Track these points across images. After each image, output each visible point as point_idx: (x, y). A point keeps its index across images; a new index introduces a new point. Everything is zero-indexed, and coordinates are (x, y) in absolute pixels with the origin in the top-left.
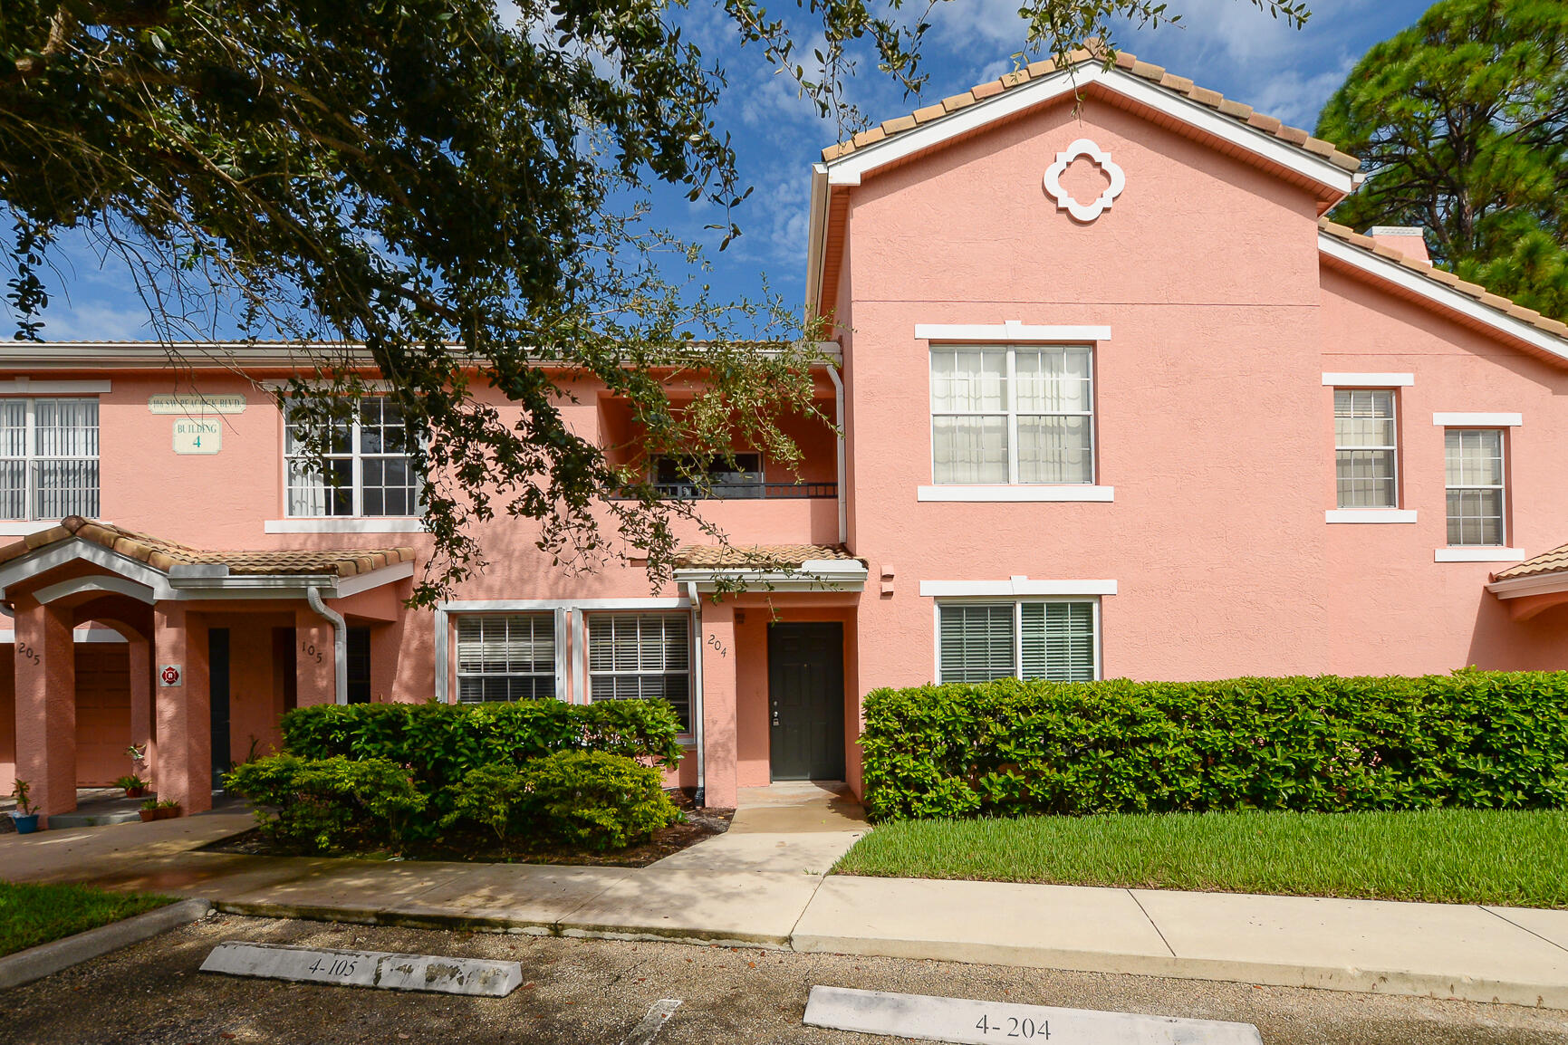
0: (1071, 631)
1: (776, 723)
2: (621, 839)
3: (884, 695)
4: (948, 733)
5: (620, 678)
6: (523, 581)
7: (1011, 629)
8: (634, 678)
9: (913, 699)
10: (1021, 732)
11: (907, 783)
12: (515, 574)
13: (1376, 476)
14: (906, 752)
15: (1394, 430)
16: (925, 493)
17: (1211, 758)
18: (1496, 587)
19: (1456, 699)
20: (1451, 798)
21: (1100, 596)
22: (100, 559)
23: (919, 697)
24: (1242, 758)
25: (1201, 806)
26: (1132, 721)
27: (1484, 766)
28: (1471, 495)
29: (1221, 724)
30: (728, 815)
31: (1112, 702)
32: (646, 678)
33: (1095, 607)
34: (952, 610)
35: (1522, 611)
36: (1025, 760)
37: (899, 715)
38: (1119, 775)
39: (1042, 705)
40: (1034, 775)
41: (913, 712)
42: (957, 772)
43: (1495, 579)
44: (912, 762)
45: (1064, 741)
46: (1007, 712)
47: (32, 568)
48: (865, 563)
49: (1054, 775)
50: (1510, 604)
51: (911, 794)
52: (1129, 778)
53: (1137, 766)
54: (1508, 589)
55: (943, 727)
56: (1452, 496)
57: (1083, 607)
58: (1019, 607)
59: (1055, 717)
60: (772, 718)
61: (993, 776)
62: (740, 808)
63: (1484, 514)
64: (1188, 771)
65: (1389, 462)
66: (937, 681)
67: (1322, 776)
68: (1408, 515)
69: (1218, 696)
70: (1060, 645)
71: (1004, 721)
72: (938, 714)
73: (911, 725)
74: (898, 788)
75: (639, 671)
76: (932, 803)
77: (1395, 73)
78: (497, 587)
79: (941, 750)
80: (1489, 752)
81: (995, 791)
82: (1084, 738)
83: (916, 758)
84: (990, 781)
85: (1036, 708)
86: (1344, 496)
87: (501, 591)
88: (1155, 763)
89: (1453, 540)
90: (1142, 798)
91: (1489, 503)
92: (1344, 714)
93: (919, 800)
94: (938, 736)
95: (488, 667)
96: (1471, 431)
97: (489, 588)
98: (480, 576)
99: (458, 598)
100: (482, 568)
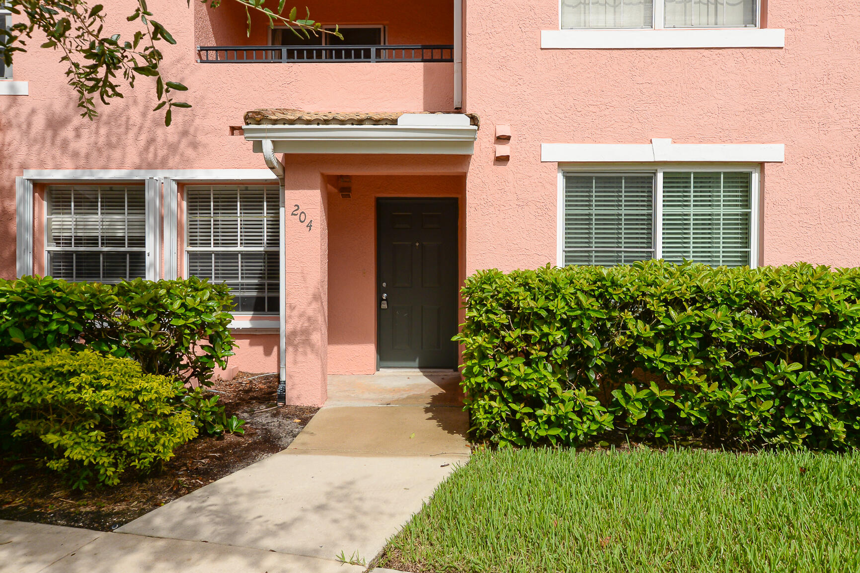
0: (723, 207)
1: (384, 305)
2: (110, 474)
3: (488, 279)
4: (572, 333)
5: (218, 255)
6: (110, 145)
7: (650, 203)
8: (233, 256)
9: (526, 285)
10: (669, 335)
11: (517, 395)
12: (102, 140)
14: (516, 354)
21: (761, 165)
23: (534, 283)
26: (831, 321)
31: (803, 295)
32: (246, 256)
33: (755, 178)
34: (579, 179)
36: (676, 370)
37: (508, 307)
38: (807, 395)
39: (700, 298)
40: (684, 390)
41: (525, 301)
42: (584, 382)
44: (523, 368)
45: (730, 347)
46: (653, 305)
48: (474, 120)
49: (715, 392)
51: (521, 409)
52: (823, 399)
53: (835, 385)
55: (565, 323)
58: (660, 177)
59: (720, 315)
60: (379, 300)
61: (631, 389)
62: (326, 406)
66: (560, 263)
70: (707, 224)
71: (647, 316)
72: (559, 306)
73: (525, 319)
74: (505, 401)
75: (239, 248)
76: (548, 422)
78: (83, 152)
79: (561, 353)
81: (632, 410)
82: (758, 345)
83: (528, 363)
84: (626, 396)
85: (693, 301)
87: (87, 156)
93: (532, 416)
94: (558, 335)
95: (79, 241)
97: (75, 155)
98: (65, 144)
99: (42, 165)
100: (68, 132)
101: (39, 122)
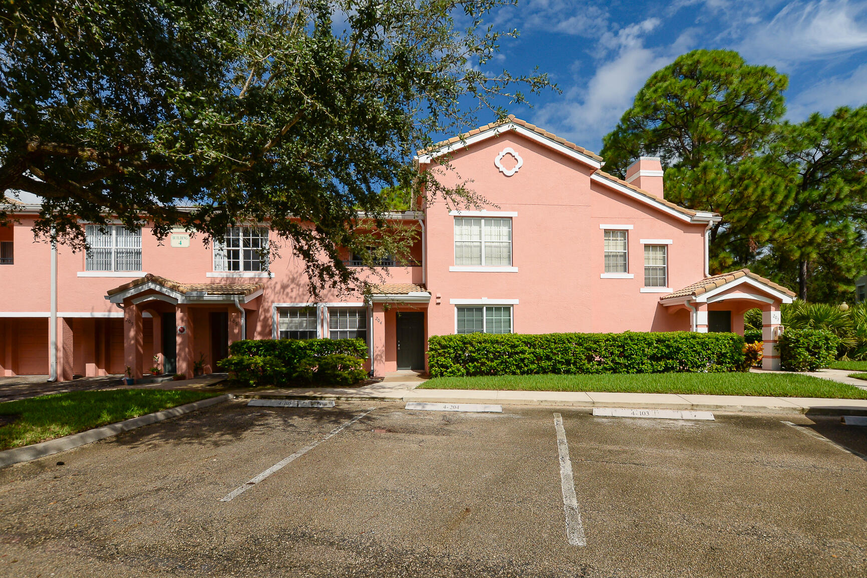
0: (503, 316)
1: (399, 349)
3: (435, 337)
4: (455, 350)
5: (341, 332)
6: (303, 295)
7: (482, 316)
8: (346, 332)
9: (444, 339)
10: (479, 350)
11: (443, 366)
12: (300, 293)
13: (620, 261)
14: (442, 356)
15: (626, 246)
16: (452, 269)
17: (539, 358)
18: (662, 302)
20: (614, 371)
21: (513, 305)
22: (158, 288)
23: (446, 338)
24: (548, 358)
25: (537, 373)
26: (513, 346)
28: (655, 269)
29: (541, 347)
30: (382, 379)
31: (508, 340)
32: (350, 332)
33: (512, 308)
34: (461, 309)
35: (671, 311)
36: (480, 359)
37: (439, 344)
38: (510, 363)
39: (485, 341)
40: (483, 364)
41: (444, 343)
42: (458, 362)
43: (662, 299)
44: (444, 359)
45: (492, 353)
46: (474, 343)
48: (430, 293)
49: (489, 363)
50: (667, 307)
51: (443, 370)
52: (514, 365)
53: (516, 361)
54: (667, 303)
55: (454, 348)
56: (647, 269)
57: (507, 308)
58: (485, 308)
59: (488, 345)
60: (397, 347)
61: (470, 364)
62: (386, 377)
63: (659, 275)
64: (533, 363)
65: (625, 256)
66: (456, 333)
67: (575, 364)
68: (631, 276)
69: (541, 339)
70: (499, 322)
71: (472, 345)
72: (451, 344)
73: (443, 347)
74: (439, 368)
75: (348, 329)
76: (450, 372)
77: (660, 87)
78: (294, 297)
79: (453, 355)
81: (470, 369)
82: (498, 352)
83: (445, 358)
84: (469, 366)
85: (483, 342)
86: (608, 268)
88: (522, 360)
89: (647, 285)
90: (518, 371)
91: (662, 271)
92: (580, 344)
93: (446, 371)
94: (452, 351)
95: (291, 327)
96: (654, 247)
97: (291, 298)
98: (287, 294)
99: (279, 301)
100: (289, 290)
101: (278, 287)
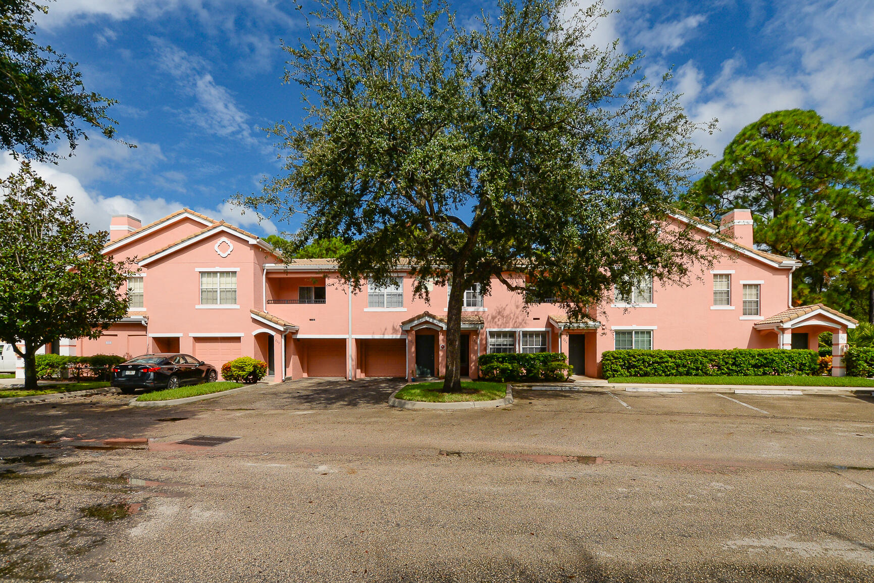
0: (646, 337)
4: (623, 360)
5: (530, 348)
6: (506, 323)
7: (632, 337)
10: (639, 360)
11: (615, 371)
12: (504, 322)
13: (725, 297)
15: (729, 285)
16: (612, 305)
17: (678, 366)
18: (756, 327)
19: (729, 354)
20: (729, 374)
21: (653, 330)
22: (431, 320)
24: (684, 366)
25: (676, 376)
26: (662, 358)
27: (734, 368)
28: (750, 302)
29: (680, 358)
31: (658, 354)
32: (536, 348)
33: (652, 333)
34: (618, 333)
35: (762, 333)
36: (639, 366)
37: (613, 356)
38: (658, 369)
39: (643, 354)
40: (641, 369)
41: (616, 355)
43: (755, 325)
45: (647, 362)
47: (416, 322)
48: (598, 323)
49: (645, 369)
50: (760, 331)
52: (661, 370)
53: (663, 367)
54: (759, 328)
56: (745, 302)
57: (649, 332)
58: (634, 332)
59: (646, 357)
61: (632, 369)
63: (754, 307)
64: (673, 369)
65: (728, 293)
66: (614, 349)
67: (701, 370)
68: (733, 308)
69: (680, 353)
70: (643, 341)
71: (635, 357)
73: (616, 358)
74: (612, 372)
75: (534, 347)
78: (500, 324)
79: (621, 364)
80: (736, 366)
81: (632, 372)
82: (652, 362)
86: (716, 302)
87: (501, 326)
88: (667, 367)
89: (745, 314)
90: (663, 374)
91: (755, 304)
92: (706, 357)
95: (497, 345)
96: (750, 286)
97: (498, 325)
98: (496, 322)
99: (490, 327)
100: (496, 320)
101: (490, 318)
